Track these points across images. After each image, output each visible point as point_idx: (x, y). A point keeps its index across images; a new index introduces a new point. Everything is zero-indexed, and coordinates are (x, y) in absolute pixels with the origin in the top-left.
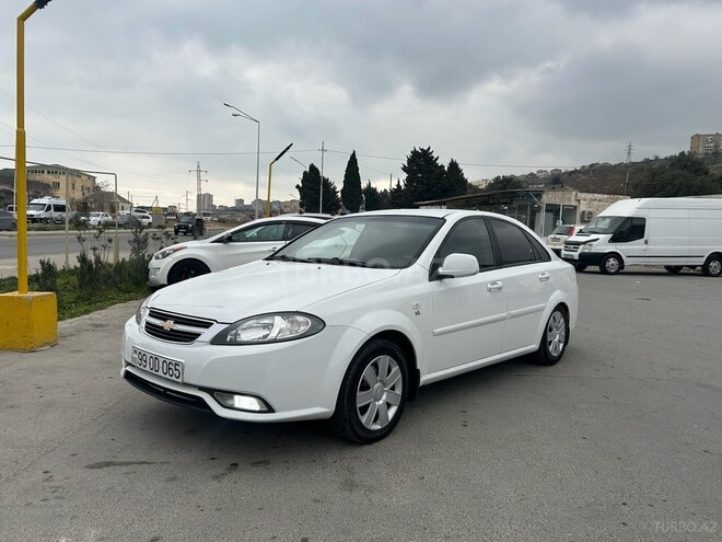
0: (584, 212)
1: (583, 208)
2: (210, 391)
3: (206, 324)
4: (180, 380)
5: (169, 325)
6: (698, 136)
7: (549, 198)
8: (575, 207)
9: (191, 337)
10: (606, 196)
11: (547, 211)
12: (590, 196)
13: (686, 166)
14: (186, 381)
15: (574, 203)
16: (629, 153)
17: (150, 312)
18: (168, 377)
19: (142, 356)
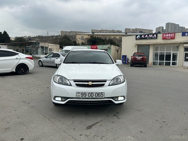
0: (50, 48)
1: (49, 47)
2: (112, 98)
3: (105, 81)
4: (103, 97)
5: (90, 83)
6: (62, 31)
7: (41, 44)
8: (48, 47)
9: (103, 85)
10: (54, 45)
11: (41, 48)
12: (51, 44)
13: (67, 38)
14: (105, 97)
15: (47, 46)
16: (48, 34)
17: (75, 81)
18: (98, 97)
19: (83, 94)
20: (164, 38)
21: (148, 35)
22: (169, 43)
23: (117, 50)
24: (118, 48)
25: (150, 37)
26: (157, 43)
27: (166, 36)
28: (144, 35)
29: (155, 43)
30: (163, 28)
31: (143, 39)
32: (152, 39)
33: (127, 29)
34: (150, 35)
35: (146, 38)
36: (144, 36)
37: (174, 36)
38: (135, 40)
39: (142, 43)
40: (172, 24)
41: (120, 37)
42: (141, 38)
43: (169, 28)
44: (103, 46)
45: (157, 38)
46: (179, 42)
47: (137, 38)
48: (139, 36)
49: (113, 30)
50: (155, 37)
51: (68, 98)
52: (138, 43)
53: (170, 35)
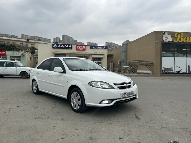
3: (130, 83)
5: (125, 85)
17: (116, 85)
18: (132, 95)
19: (125, 94)
20: (78, 49)
21: (64, 45)
22: (82, 53)
23: (30, 58)
24: (31, 56)
25: (66, 47)
26: (73, 53)
27: (79, 48)
28: (60, 44)
29: (71, 53)
30: (60, 38)
31: (59, 48)
32: (67, 49)
33: (24, 35)
34: (66, 45)
35: (62, 48)
36: (61, 46)
37: (85, 48)
38: (52, 49)
39: (59, 52)
40: (67, 36)
41: (21, 43)
42: (57, 48)
43: (65, 39)
44: (14, 53)
45: (72, 49)
46: (89, 53)
47: (54, 46)
48: (56, 45)
49: (6, 34)
50: (70, 47)
51: (114, 100)
52: (56, 52)
53: (82, 47)
